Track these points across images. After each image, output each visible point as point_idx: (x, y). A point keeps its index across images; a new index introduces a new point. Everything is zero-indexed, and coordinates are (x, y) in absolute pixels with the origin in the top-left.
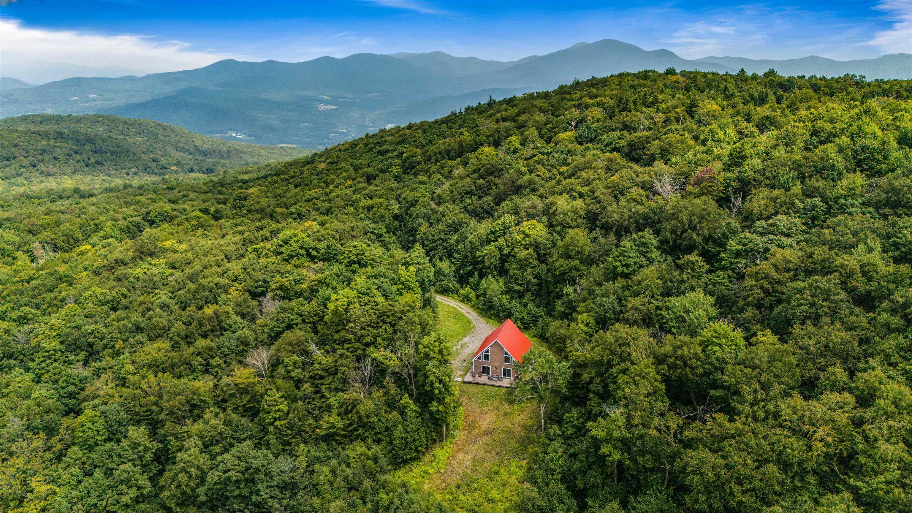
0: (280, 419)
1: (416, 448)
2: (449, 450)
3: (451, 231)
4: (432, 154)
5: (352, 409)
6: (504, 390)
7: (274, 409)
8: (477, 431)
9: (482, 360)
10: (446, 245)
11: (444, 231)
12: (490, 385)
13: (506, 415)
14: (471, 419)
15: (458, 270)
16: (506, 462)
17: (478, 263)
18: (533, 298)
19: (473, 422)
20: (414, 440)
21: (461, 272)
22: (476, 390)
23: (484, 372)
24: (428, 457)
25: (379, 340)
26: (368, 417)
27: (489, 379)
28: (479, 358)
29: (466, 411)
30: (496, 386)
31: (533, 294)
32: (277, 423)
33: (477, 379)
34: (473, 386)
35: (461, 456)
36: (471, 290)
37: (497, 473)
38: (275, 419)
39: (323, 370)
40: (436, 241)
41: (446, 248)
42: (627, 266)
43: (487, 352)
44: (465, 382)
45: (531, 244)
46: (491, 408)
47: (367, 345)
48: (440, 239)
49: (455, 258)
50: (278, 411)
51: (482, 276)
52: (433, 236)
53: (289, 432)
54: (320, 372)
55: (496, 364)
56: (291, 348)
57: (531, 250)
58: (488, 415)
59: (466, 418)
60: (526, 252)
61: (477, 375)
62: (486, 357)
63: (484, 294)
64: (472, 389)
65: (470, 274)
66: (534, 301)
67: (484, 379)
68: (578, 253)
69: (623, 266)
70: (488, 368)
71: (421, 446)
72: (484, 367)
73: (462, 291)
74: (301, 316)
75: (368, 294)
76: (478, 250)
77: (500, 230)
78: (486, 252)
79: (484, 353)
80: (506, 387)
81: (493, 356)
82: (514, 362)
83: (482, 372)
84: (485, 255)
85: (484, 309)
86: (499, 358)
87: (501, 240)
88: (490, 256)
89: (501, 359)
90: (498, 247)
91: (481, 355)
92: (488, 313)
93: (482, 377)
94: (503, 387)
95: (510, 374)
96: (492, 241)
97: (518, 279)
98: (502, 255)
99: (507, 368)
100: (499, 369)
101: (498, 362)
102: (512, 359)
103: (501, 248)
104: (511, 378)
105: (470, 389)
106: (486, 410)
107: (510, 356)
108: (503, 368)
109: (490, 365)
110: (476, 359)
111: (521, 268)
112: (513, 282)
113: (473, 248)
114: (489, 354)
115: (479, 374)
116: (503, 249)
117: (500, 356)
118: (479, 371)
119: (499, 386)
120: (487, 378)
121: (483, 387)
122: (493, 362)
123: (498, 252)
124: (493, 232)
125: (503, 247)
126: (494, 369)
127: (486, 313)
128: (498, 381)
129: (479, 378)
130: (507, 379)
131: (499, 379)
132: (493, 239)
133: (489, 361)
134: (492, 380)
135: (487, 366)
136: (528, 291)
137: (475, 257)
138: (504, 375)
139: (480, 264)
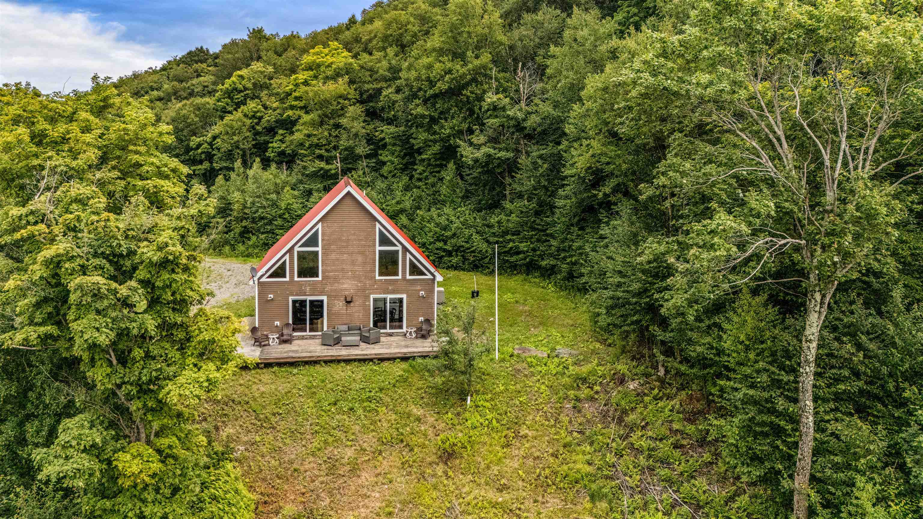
12: (337, 361)
13: (447, 455)
22: (283, 386)
23: (299, 325)
27: (327, 341)
28: (280, 272)
29: (255, 477)
30: (363, 361)
33: (277, 350)
34: (266, 375)
43: (313, 241)
46: (370, 442)
55: (348, 286)
58: (367, 476)
60: (331, 87)
61: (273, 337)
62: (308, 265)
67: (308, 345)
70: (317, 307)
72: (299, 306)
76: (193, 133)
77: (246, 89)
78: (217, 131)
79: (297, 249)
80: (405, 359)
81: (333, 256)
82: (415, 270)
83: (291, 322)
84: (214, 138)
85: (227, 242)
86: (360, 259)
87: (252, 105)
88: (231, 132)
89: (364, 263)
90: (246, 116)
91: (287, 257)
92: (241, 248)
93: (296, 342)
94: (392, 359)
95: (400, 320)
96: (230, 112)
97: (318, 146)
98: (257, 133)
99: (389, 296)
100: (358, 302)
101: (354, 277)
102: (408, 256)
103: (256, 117)
104: (404, 329)
105: (255, 387)
106: (350, 453)
107: (399, 248)
108: (372, 297)
109: (321, 293)
110: (264, 279)
111: (322, 124)
112: (305, 156)
113: (182, 130)
114: (319, 249)
115: (282, 335)
116: (260, 118)
117: (362, 253)
118: (278, 323)
119: (371, 360)
120: (319, 341)
121: (312, 369)
122: (336, 280)
123: (248, 122)
124: (229, 94)
125: (258, 114)
126: (340, 305)
127: (234, 249)
128: (363, 345)
129: (286, 347)
130: (391, 335)
131: (365, 340)
132: (230, 109)
133: (320, 278)
134: (337, 341)
135: (309, 298)
136: (346, 171)
137: (188, 149)
138: (379, 324)
139: (201, 162)
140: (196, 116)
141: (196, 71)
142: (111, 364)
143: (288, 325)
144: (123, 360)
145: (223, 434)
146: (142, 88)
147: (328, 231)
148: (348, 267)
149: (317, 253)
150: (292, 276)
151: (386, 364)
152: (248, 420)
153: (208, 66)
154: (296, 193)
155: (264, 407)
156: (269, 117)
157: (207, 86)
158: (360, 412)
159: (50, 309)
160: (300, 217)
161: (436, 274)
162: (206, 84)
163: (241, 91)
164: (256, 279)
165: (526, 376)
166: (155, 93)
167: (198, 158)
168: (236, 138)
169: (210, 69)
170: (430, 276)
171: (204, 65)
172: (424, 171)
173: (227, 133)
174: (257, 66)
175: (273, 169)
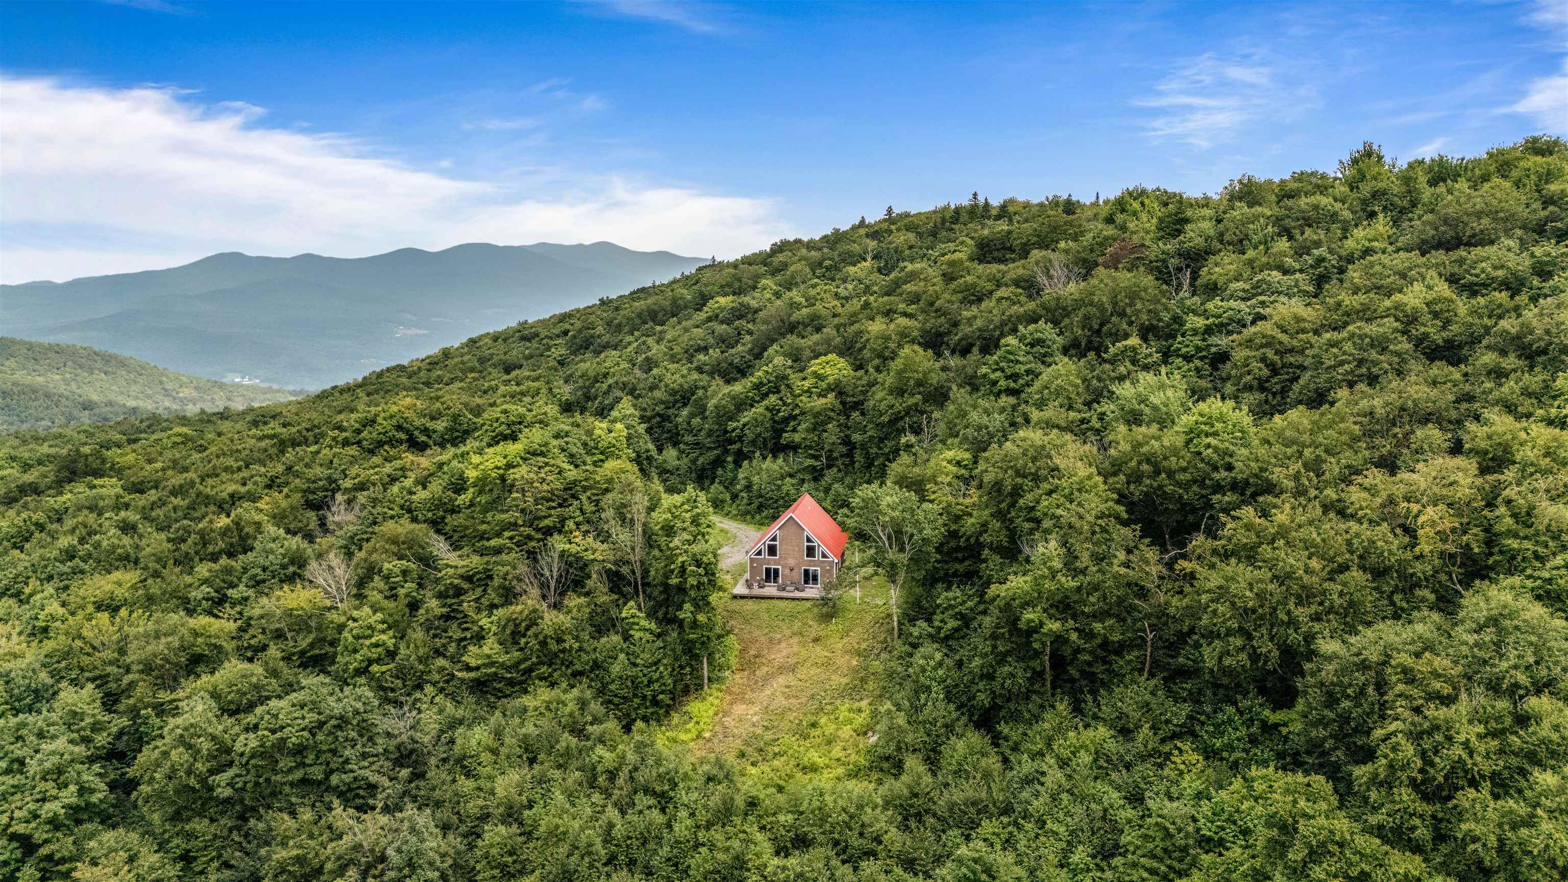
0: (378, 661)
1: (654, 697)
2: (716, 702)
3: (676, 402)
4: (624, 321)
5: (528, 628)
6: (808, 604)
7: (367, 642)
8: (765, 669)
9: (765, 555)
10: (667, 424)
12: (782, 598)
13: (816, 640)
14: (752, 652)
15: (694, 461)
16: (829, 707)
17: (731, 442)
18: (840, 475)
19: (756, 657)
20: (650, 682)
21: (701, 460)
22: (756, 607)
23: (768, 579)
24: (676, 718)
25: (570, 524)
26: (560, 641)
27: (779, 589)
28: (759, 553)
29: (741, 640)
30: (793, 599)
31: (839, 471)
32: (375, 668)
33: (756, 591)
34: (750, 602)
35: (739, 709)
36: (721, 488)
37: (814, 725)
38: (370, 662)
39: (462, 577)
40: (649, 419)
41: (669, 432)
42: (1014, 377)
43: (774, 539)
44: (735, 597)
45: (830, 389)
46: (788, 632)
47: (548, 532)
48: (659, 415)
49: (686, 444)
50: (377, 645)
51: (740, 457)
52: (645, 410)
53: (399, 683)
54: (456, 581)
55: (791, 562)
56: (394, 548)
57: (831, 396)
58: (783, 645)
59: (743, 651)
60: (823, 401)
61: (756, 584)
62: (772, 550)
63: (748, 487)
64: (750, 605)
65: (718, 462)
66: (842, 480)
67: (771, 590)
68: (919, 383)
69: (1007, 378)
70: (776, 571)
71: (662, 692)
72: (768, 571)
74: (410, 511)
75: (542, 454)
76: (730, 419)
77: (769, 382)
78: (746, 420)
79: (767, 542)
80: (813, 599)
81: (784, 547)
82: (824, 556)
83: (764, 578)
84: (744, 425)
85: (749, 512)
86: (797, 548)
87: (773, 399)
88: (756, 422)
89: (799, 551)
90: (767, 409)
91: (763, 546)
92: (758, 517)
93: (765, 588)
94: (807, 600)
95: (817, 580)
96: (758, 402)
97: (811, 448)
98: (775, 422)
99: (811, 568)
100: (796, 570)
101: (794, 558)
102: (820, 548)
103: (775, 411)
104: (818, 585)
105: (745, 607)
106: (779, 636)
107: (816, 544)
108: (803, 568)
109: (778, 565)
110: (752, 556)
111: (814, 429)
115: (759, 584)
116: (778, 411)
117: (798, 546)
118: (758, 578)
119: (798, 599)
120: (775, 588)
121: (770, 601)
122: (786, 558)
123: (769, 415)
125: (777, 407)
126: (787, 571)
127: (753, 518)
128: (795, 592)
129: (761, 590)
130: (811, 587)
131: (797, 589)
133: (778, 557)
134: (784, 589)
135: (773, 567)
136: (829, 467)
137: (726, 432)
138: (806, 582)
139: (735, 442)
140: (733, 403)
143: (762, 579)
145: (730, 624)
147: (782, 534)
148: (792, 553)
149: (777, 544)
151: (804, 601)
152: (740, 619)
154: (794, 481)
155: (748, 615)
156: (783, 413)
158: (787, 621)
160: (795, 501)
161: (834, 558)
162: (742, 356)
163: (766, 384)
164: (748, 556)
165: (866, 612)
167: (733, 440)
168: (759, 428)
170: (831, 559)
173: (753, 424)
175: (780, 461)
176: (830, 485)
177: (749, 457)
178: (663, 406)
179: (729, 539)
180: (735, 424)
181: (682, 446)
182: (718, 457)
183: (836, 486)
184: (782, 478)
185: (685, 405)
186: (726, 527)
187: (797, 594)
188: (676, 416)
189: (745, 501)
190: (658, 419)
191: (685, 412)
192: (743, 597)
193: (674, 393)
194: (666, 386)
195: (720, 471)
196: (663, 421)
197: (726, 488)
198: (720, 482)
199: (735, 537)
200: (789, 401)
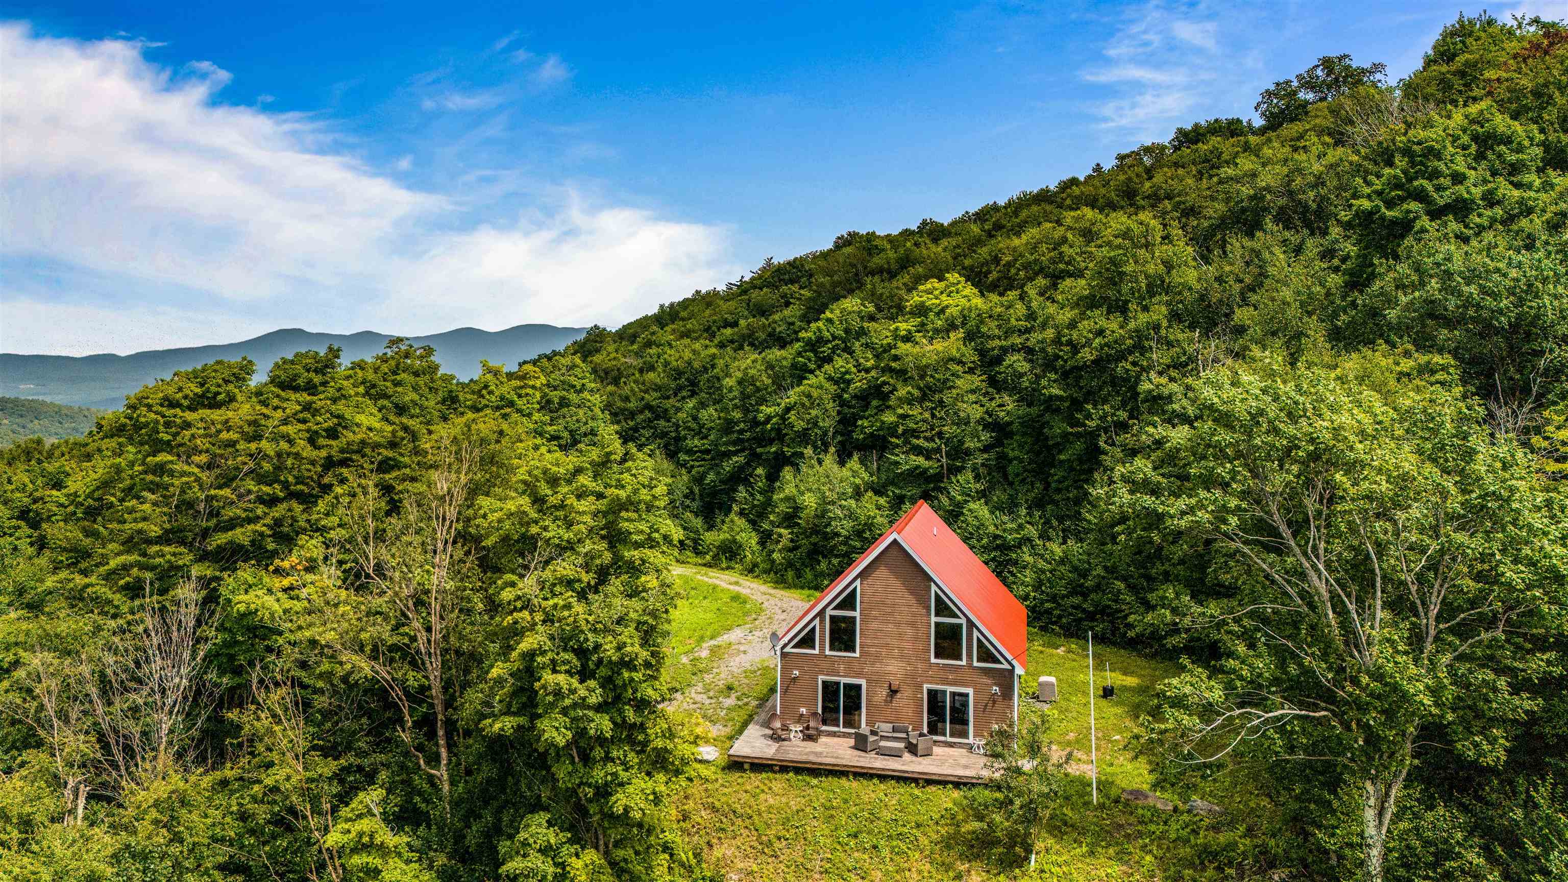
3: (680, 388)
6: (948, 799)
9: (822, 647)
10: (662, 423)
11: (658, 388)
15: (699, 480)
17: (764, 440)
21: (711, 477)
23: (829, 715)
27: (861, 744)
28: (807, 641)
31: (977, 478)
33: (797, 748)
34: (778, 783)
36: (741, 522)
40: (632, 415)
41: (664, 435)
43: (848, 604)
44: (736, 765)
45: (951, 327)
48: (648, 407)
49: (690, 452)
51: (779, 465)
52: (627, 399)
55: (894, 669)
57: (954, 338)
60: (939, 346)
61: (795, 729)
62: (842, 634)
63: (792, 516)
64: (778, 793)
65: (740, 477)
66: (983, 495)
67: (836, 746)
70: (853, 691)
72: (830, 690)
73: (711, 538)
76: (763, 401)
77: (834, 338)
78: (792, 400)
79: (829, 612)
80: (958, 784)
81: (874, 625)
82: (985, 654)
83: (820, 711)
84: (788, 410)
85: (792, 566)
86: (909, 631)
87: (840, 363)
88: (810, 404)
89: (916, 639)
90: (830, 379)
91: (817, 621)
92: (808, 574)
93: (823, 739)
94: (942, 782)
95: (965, 722)
96: (812, 372)
97: (915, 433)
98: (844, 403)
99: (950, 689)
100: (907, 692)
101: (902, 657)
102: (976, 633)
103: (842, 381)
104: (971, 740)
105: (762, 797)
107: (963, 621)
108: (926, 686)
109: (859, 675)
110: (786, 650)
111: (922, 400)
112: (897, 446)
113: (749, 397)
114: (857, 614)
115: (808, 728)
116: (849, 382)
117: (912, 624)
118: (803, 710)
119: (916, 781)
120: (852, 742)
121: (833, 782)
122: (878, 658)
123: (832, 388)
124: (813, 345)
125: (847, 377)
126: (883, 694)
127: (799, 576)
128: (907, 756)
129: (810, 746)
130: (951, 745)
131: (912, 749)
132: (813, 366)
133: (857, 655)
134: (874, 748)
135: (844, 680)
136: (955, 470)
137: (755, 423)
138: (933, 729)
139: (771, 442)
140: (769, 377)
141: (784, 296)
142: (573, 762)
143: (815, 714)
144: (586, 759)
145: (718, 852)
146: (714, 322)
147: (869, 591)
148: (895, 642)
149: (855, 618)
150: (822, 648)
151: (933, 788)
152: (746, 839)
153: (801, 288)
154: (882, 501)
155: (768, 826)
156: (858, 384)
157: (793, 324)
158: (886, 852)
159: (524, 699)
161: (1015, 662)
162: (790, 320)
163: (829, 341)
164: (778, 648)
165: (1128, 836)
166: (728, 331)
167: (767, 436)
168: (814, 412)
169: (802, 292)
170: (1006, 666)
171: (795, 288)
172: (1065, 478)
173: (803, 405)
174: (851, 304)
175: (854, 463)
176: (959, 505)
177: (794, 461)
178: (655, 395)
179: (747, 614)
180: (769, 410)
181: (683, 457)
182: (741, 468)
183: (972, 505)
184: (858, 494)
185: (693, 394)
186: (744, 591)
187: (909, 764)
188: (678, 410)
189: (784, 542)
190: (648, 414)
191: (691, 404)
192: (759, 766)
193: (679, 373)
194: (666, 364)
195: (742, 493)
196: (658, 417)
197: (753, 523)
198: (741, 513)
199: (760, 610)
200: (869, 364)
